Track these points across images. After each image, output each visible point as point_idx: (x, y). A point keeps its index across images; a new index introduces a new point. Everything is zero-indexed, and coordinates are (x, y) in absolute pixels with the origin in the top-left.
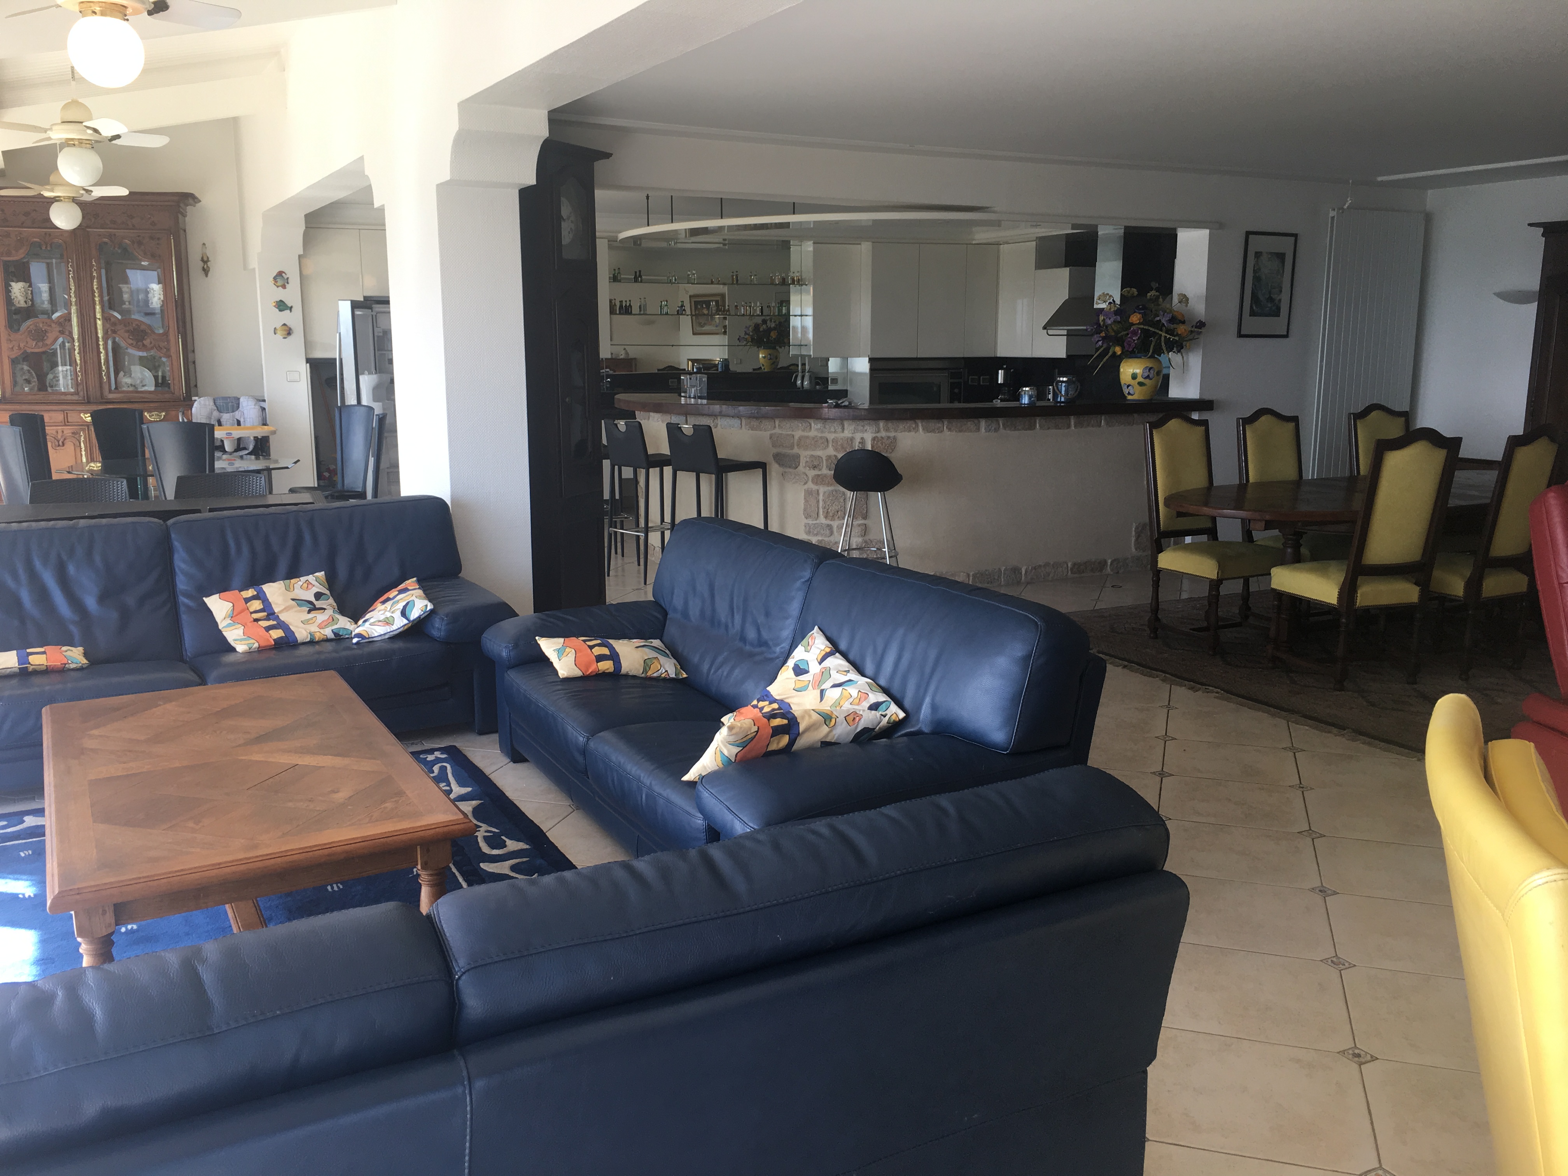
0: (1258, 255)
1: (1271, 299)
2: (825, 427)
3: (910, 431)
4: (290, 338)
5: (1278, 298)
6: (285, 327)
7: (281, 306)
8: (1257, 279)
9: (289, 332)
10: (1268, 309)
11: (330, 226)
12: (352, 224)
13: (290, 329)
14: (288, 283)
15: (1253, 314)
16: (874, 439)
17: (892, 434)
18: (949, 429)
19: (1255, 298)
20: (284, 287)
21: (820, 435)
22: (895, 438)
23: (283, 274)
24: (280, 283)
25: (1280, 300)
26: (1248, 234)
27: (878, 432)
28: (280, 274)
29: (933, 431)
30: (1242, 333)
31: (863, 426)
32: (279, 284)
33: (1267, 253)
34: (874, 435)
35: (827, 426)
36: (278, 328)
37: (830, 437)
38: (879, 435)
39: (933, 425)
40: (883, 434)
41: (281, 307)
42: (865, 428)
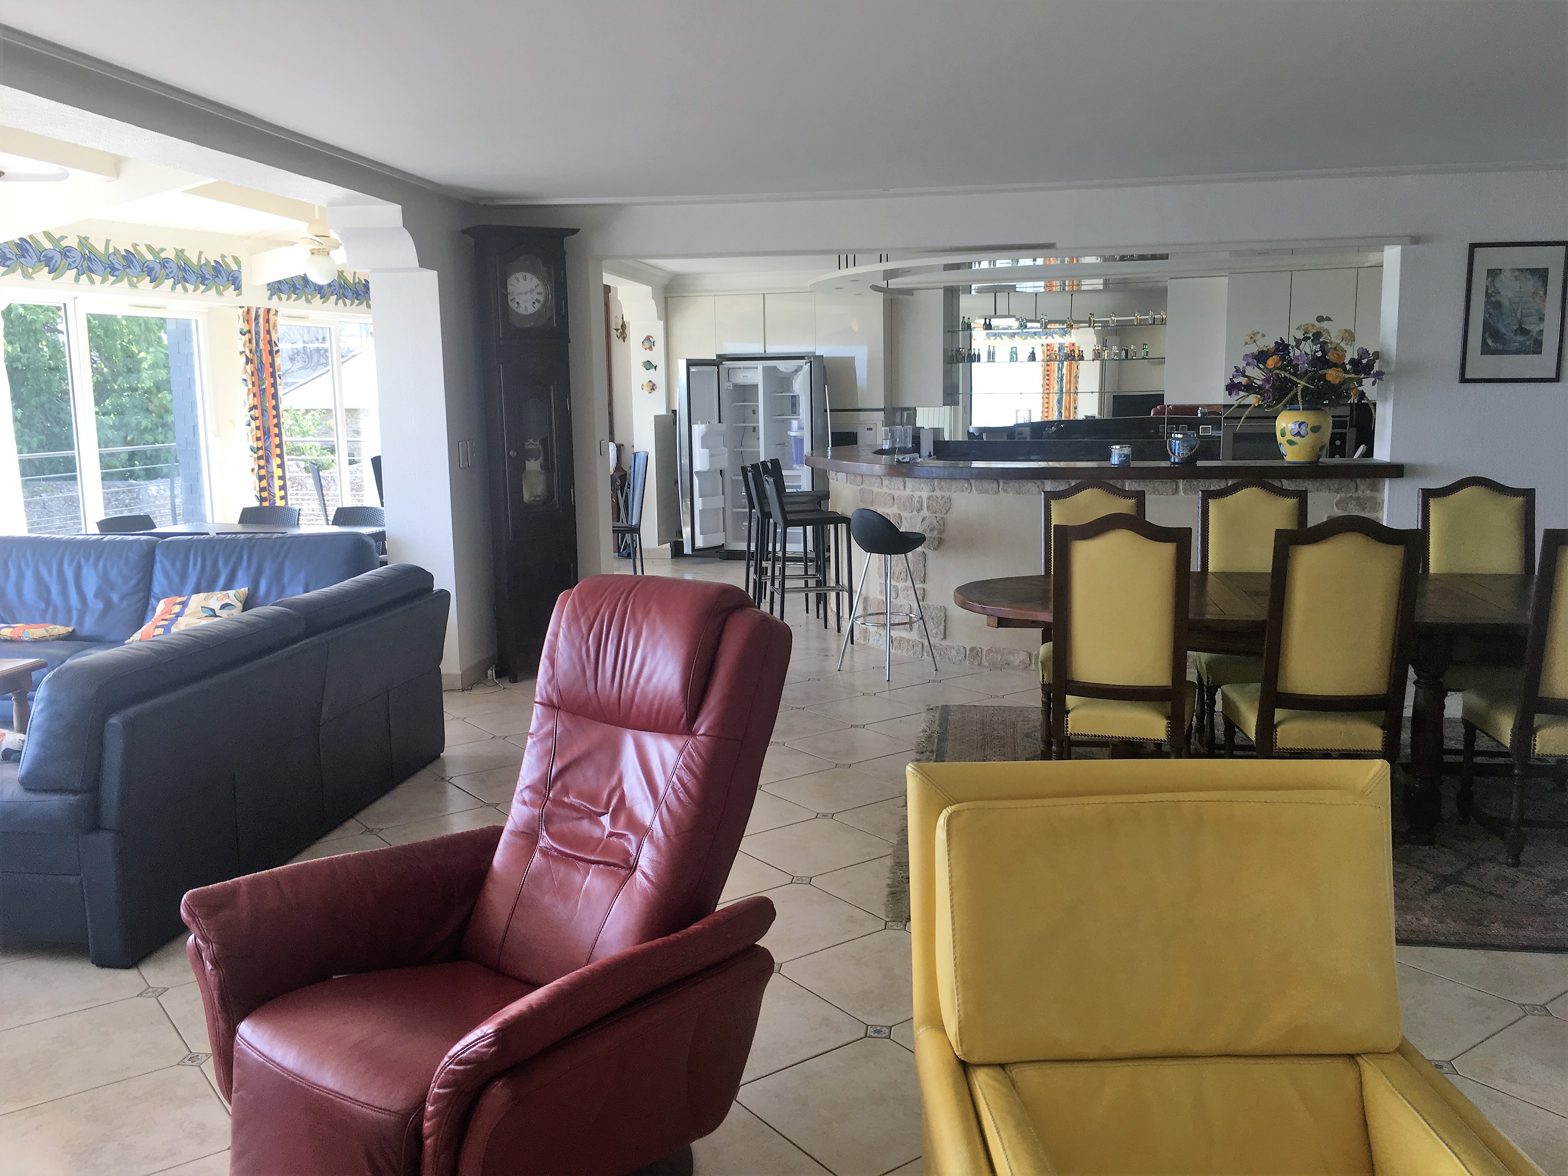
0: (1493, 274)
1: (1523, 332)
2: (890, 484)
3: (963, 491)
4: (654, 392)
5: (1538, 329)
6: (650, 384)
7: (649, 365)
8: (1493, 304)
9: (653, 388)
10: (1516, 344)
11: (692, 294)
12: (711, 291)
13: (654, 385)
14: (654, 345)
15: (1486, 350)
16: (929, 498)
17: (947, 494)
18: (1005, 491)
19: (1488, 328)
20: (651, 349)
21: (889, 492)
22: (950, 499)
23: (651, 339)
24: (647, 345)
25: (1541, 332)
26: (1473, 246)
27: (934, 490)
28: (648, 338)
29: (987, 492)
30: (1467, 376)
31: (920, 484)
32: (646, 347)
33: (1513, 270)
34: (930, 494)
35: (892, 483)
36: (645, 384)
37: (897, 494)
38: (934, 494)
39: (987, 485)
40: (938, 493)
41: (648, 367)
42: (922, 486)
